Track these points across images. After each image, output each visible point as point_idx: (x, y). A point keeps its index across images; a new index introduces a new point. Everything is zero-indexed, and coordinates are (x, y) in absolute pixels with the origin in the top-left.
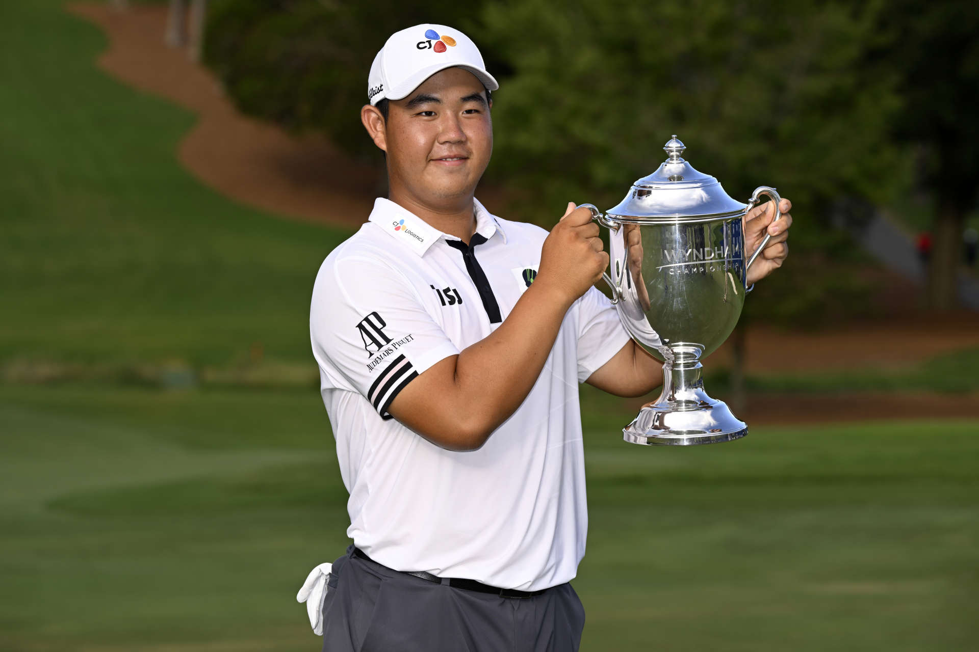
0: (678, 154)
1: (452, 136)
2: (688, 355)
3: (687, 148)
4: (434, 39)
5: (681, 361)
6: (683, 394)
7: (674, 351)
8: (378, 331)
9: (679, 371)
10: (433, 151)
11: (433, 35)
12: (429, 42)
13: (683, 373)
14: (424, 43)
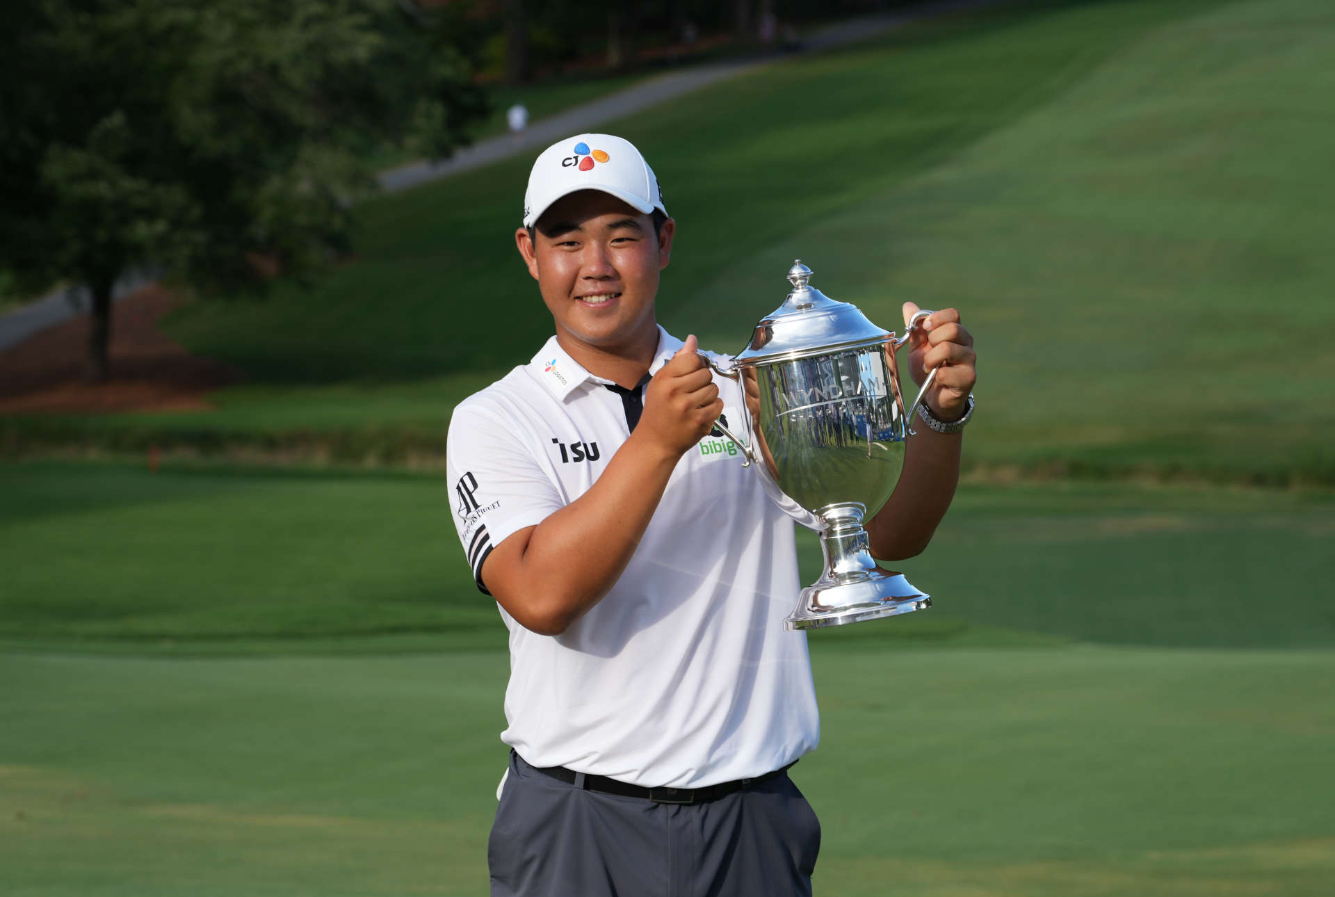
0: (803, 281)
1: (594, 269)
2: (844, 520)
3: (814, 274)
4: (582, 154)
5: (838, 528)
6: (844, 565)
7: (827, 518)
8: (470, 494)
9: (836, 540)
10: (575, 288)
11: (583, 149)
12: (576, 158)
13: (840, 542)
14: (571, 159)
